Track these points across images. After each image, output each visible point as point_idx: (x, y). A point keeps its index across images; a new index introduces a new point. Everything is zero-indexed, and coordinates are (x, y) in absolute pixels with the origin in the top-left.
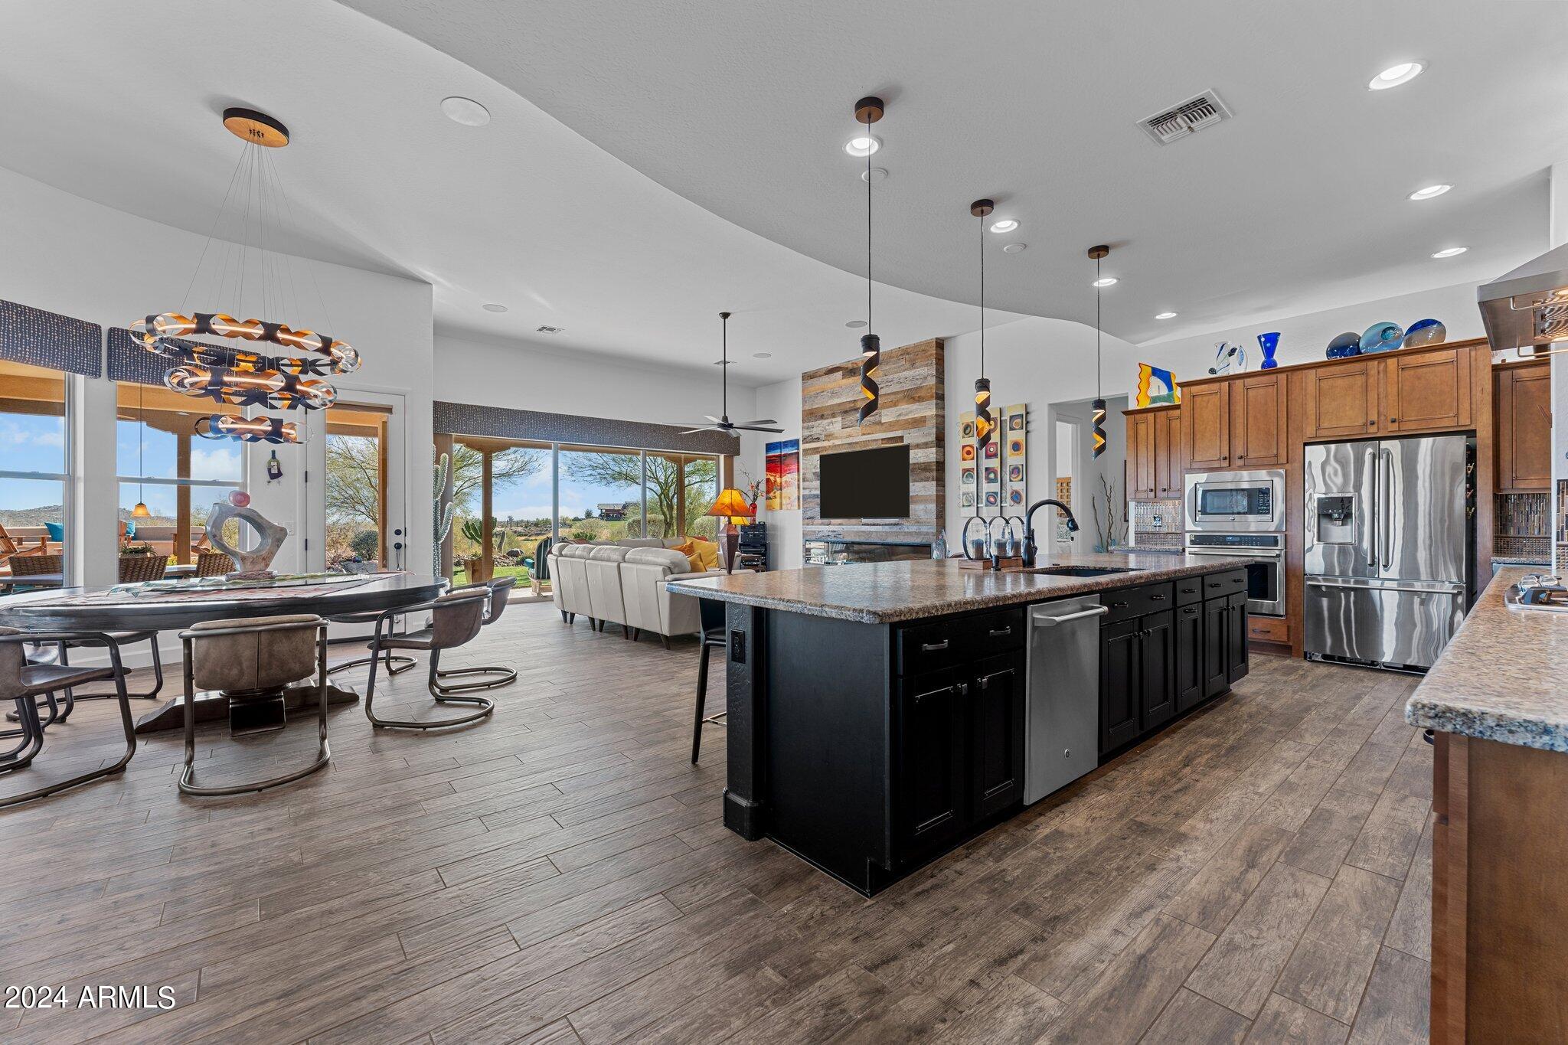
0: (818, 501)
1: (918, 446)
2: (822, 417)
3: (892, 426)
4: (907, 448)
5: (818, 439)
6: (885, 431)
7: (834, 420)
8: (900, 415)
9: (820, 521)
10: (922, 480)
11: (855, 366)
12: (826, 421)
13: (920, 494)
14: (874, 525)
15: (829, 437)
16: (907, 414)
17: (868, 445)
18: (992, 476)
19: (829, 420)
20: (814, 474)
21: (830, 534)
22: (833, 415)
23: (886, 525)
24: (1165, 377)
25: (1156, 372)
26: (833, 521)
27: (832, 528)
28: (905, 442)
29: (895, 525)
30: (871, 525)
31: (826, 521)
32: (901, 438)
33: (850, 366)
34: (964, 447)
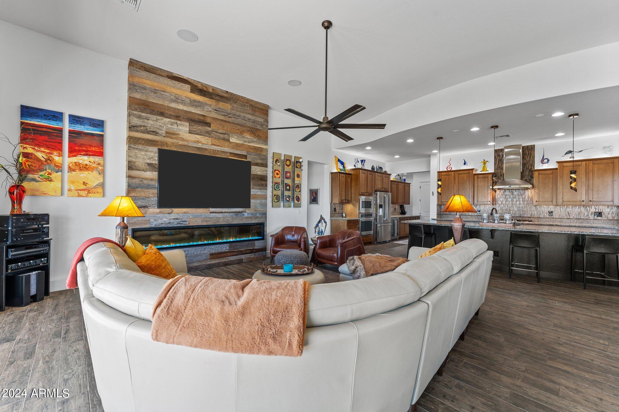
0: (156, 191)
1: (257, 164)
2: (162, 114)
3: (237, 146)
4: (249, 165)
5: (155, 133)
6: (232, 148)
7: (179, 122)
8: (246, 142)
9: (158, 210)
10: (259, 185)
11: (205, 88)
12: (168, 120)
13: (258, 193)
14: (222, 213)
15: (169, 134)
16: (249, 142)
17: (217, 154)
18: (288, 188)
19: (173, 121)
20: (149, 164)
21: (172, 221)
22: (177, 117)
23: (232, 212)
24: (342, 163)
25: (339, 161)
26: (176, 210)
27: (173, 216)
28: (248, 160)
29: (239, 212)
30: (219, 213)
31: (162, 210)
32: (245, 157)
33: (200, 86)
34: (275, 170)
